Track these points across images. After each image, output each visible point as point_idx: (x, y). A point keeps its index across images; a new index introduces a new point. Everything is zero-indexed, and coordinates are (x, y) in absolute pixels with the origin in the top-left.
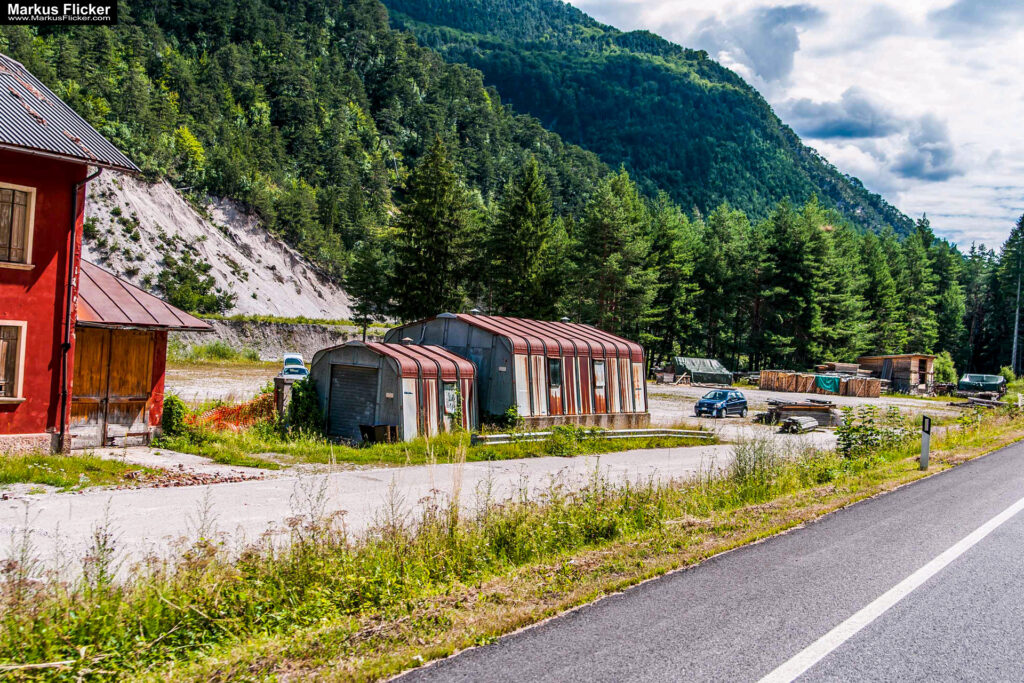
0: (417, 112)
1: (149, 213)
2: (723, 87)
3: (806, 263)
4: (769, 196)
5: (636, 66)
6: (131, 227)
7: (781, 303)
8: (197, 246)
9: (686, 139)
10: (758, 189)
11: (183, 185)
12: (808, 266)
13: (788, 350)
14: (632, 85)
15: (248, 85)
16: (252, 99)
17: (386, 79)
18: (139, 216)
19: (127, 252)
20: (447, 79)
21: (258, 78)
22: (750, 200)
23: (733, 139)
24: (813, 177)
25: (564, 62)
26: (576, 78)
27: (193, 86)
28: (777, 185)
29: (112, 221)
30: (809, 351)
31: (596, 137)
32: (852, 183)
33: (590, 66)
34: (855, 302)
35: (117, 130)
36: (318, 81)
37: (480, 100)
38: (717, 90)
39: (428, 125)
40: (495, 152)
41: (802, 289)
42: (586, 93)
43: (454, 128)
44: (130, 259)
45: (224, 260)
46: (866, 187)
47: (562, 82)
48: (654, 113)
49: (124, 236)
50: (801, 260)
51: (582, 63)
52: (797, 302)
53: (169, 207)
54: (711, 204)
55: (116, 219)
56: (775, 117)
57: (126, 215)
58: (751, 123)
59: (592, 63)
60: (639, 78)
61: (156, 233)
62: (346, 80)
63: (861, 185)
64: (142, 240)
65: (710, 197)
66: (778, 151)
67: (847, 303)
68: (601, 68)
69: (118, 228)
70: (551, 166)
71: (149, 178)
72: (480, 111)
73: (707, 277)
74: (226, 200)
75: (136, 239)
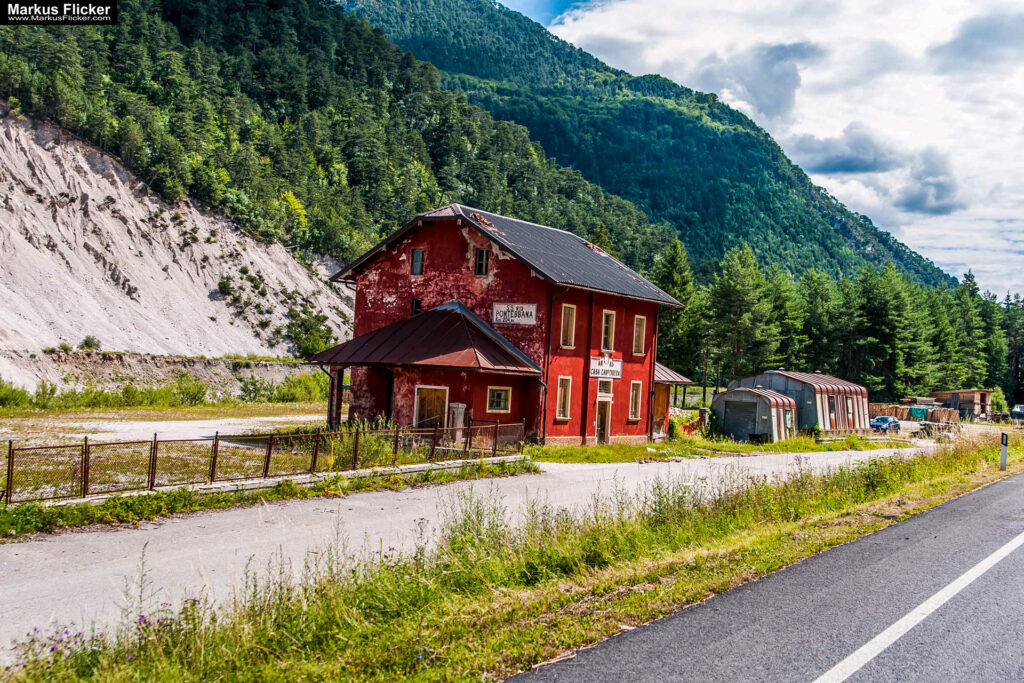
0: (473, 169)
1: (270, 271)
2: (735, 130)
3: (890, 317)
4: (784, 235)
5: (650, 110)
6: (257, 282)
7: (874, 350)
8: (311, 300)
9: (701, 181)
10: (773, 229)
11: (292, 245)
12: (892, 320)
13: (880, 387)
14: (647, 128)
15: (327, 148)
16: (330, 160)
17: (441, 138)
18: (262, 274)
19: (258, 306)
20: (497, 136)
21: (334, 141)
22: (766, 240)
23: (746, 180)
24: (824, 216)
25: (580, 107)
26: (593, 124)
27: (284, 152)
28: (791, 225)
29: (242, 279)
30: (895, 389)
31: (614, 181)
32: (861, 221)
33: (605, 111)
34: (926, 347)
35: (237, 196)
36: (387, 143)
37: (526, 155)
38: (730, 132)
39: (484, 179)
40: (542, 203)
41: (888, 339)
42: (603, 137)
43: (505, 182)
44: (261, 313)
45: (334, 311)
46: (875, 225)
47: (580, 127)
48: (670, 156)
49: (253, 292)
50: (886, 315)
51: (598, 109)
52: (884, 350)
53: (285, 264)
54: (727, 244)
55: (245, 276)
56: (786, 157)
57: (252, 273)
58: (764, 164)
59: (607, 108)
60: (654, 122)
61: (278, 289)
62: (410, 141)
63: (871, 223)
64: (268, 296)
65: (727, 237)
66: (790, 191)
67: (922, 349)
68: (617, 113)
69: (248, 285)
70: (594, 216)
71: (266, 239)
72: (529, 165)
73: (814, 330)
74: (327, 257)
75: (263, 294)
